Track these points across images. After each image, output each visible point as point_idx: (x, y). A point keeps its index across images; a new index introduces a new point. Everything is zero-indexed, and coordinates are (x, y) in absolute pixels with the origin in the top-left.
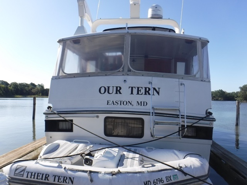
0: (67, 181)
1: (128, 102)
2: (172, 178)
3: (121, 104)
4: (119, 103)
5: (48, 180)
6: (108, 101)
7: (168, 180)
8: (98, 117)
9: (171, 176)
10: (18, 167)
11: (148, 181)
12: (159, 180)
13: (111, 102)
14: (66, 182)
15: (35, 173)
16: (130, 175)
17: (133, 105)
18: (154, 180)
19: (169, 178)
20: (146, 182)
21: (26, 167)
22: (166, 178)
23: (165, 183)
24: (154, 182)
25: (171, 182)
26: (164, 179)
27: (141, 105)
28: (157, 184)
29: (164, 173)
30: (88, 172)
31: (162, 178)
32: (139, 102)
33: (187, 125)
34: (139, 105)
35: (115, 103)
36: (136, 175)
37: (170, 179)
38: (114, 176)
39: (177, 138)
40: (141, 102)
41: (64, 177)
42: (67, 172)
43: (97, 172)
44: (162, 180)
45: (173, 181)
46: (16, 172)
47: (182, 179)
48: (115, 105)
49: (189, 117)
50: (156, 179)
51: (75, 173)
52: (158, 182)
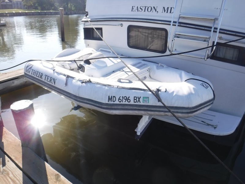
0: (52, 81)
1: (153, 8)
2: (141, 100)
3: (145, 11)
4: (143, 9)
5: (42, 78)
6: (133, 7)
7: (135, 101)
8: (122, 25)
9: (140, 97)
10: (29, 65)
11: (114, 97)
12: (125, 98)
13: (135, 8)
14: (51, 83)
15: (36, 71)
16: (98, 86)
17: (158, 12)
18: (120, 97)
19: (137, 99)
20: (112, 97)
21: (33, 65)
22: (134, 98)
23: (132, 102)
24: (119, 99)
25: (139, 103)
26: (132, 99)
27: (167, 12)
28: (122, 101)
29: (135, 92)
30: (66, 76)
31: (129, 97)
32: (166, 8)
33: (217, 43)
34: (165, 11)
35: (139, 9)
36: (104, 87)
37: (139, 100)
38: (84, 84)
39: (201, 58)
40: (168, 8)
41: (51, 78)
42: (54, 73)
43: (73, 78)
44: (128, 99)
45: (142, 103)
46: (27, 69)
47: (154, 105)
48: (139, 12)
49: (223, 31)
50: (123, 97)
51: (58, 75)
52: (123, 99)
